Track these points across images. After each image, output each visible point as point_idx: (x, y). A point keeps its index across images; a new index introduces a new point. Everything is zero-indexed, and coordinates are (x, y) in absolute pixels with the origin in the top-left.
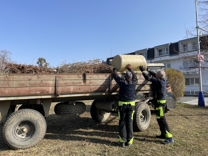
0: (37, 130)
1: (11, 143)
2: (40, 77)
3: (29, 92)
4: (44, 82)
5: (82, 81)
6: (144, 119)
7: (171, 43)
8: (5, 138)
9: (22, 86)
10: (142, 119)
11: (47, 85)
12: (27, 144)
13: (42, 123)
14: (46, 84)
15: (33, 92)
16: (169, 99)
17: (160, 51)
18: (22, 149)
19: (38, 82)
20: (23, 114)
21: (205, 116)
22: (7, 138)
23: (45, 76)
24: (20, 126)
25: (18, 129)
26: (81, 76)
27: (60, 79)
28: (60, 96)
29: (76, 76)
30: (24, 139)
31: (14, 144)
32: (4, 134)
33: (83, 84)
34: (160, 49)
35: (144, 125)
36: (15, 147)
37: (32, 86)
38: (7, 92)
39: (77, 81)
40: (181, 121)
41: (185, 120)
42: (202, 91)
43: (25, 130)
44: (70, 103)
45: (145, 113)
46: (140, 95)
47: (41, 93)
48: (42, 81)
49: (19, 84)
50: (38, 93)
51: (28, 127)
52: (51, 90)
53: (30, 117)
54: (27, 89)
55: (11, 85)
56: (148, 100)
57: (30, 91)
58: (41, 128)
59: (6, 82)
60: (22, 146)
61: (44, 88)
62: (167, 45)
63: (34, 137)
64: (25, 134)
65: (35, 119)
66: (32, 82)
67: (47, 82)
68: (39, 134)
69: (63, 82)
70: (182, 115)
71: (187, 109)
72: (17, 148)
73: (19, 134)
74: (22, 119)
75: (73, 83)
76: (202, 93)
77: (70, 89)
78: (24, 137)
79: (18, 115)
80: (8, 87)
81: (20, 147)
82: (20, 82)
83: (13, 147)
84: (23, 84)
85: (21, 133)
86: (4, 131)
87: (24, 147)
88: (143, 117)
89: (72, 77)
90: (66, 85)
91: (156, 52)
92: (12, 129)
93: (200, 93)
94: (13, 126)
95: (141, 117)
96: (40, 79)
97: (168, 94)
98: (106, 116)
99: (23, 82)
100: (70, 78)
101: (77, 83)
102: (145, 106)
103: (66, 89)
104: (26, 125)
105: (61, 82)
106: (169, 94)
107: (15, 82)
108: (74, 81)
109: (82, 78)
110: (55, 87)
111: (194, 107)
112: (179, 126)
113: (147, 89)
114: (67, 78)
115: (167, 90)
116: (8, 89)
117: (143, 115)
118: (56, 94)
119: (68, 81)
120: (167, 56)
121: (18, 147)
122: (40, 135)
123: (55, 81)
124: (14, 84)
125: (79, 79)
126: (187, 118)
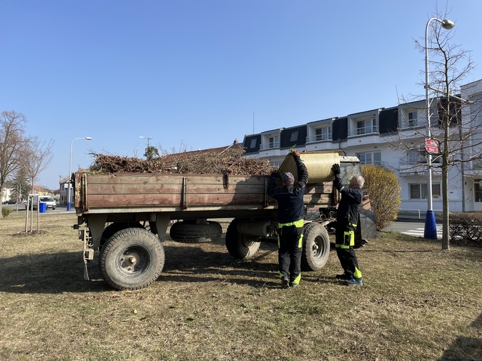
0: (153, 260)
1: (114, 279)
2: (159, 180)
3: (143, 202)
4: (166, 186)
5: (222, 186)
6: (319, 251)
7: (383, 109)
8: (105, 271)
9: (134, 192)
10: (315, 251)
11: (170, 192)
12: (138, 282)
13: (159, 250)
14: (169, 190)
15: (149, 201)
16: (366, 221)
17: (360, 124)
18: (129, 289)
19: (158, 187)
20: (133, 235)
21: (426, 253)
22: (108, 272)
23: (167, 177)
24: (125, 254)
25: (122, 259)
26: (221, 178)
27: (190, 182)
28: (188, 209)
29: (213, 178)
30: (132, 274)
31: (119, 281)
32: (104, 264)
33: (223, 191)
34: (360, 121)
35: (318, 261)
36: (119, 286)
37: (148, 192)
38: (112, 200)
39: (214, 187)
40: (384, 259)
41: (391, 258)
42: (432, 209)
43: (134, 260)
44: (198, 222)
45: (320, 241)
46: (313, 214)
47: (161, 203)
48: (162, 184)
49: (129, 189)
50: (156, 203)
51: (138, 256)
52: (175, 199)
53: (142, 240)
54: (141, 197)
55: (118, 191)
56: (327, 223)
57: (145, 199)
58: (159, 258)
59: (111, 186)
60: (130, 285)
61: (165, 196)
62: (374, 113)
63: (147, 271)
64: (132, 267)
65: (150, 244)
66: (148, 186)
67: (169, 187)
68: (155, 267)
69: (194, 188)
70: (387, 251)
71: (401, 242)
72: (122, 287)
73: (123, 266)
74: (131, 242)
75: (208, 189)
76: (431, 214)
77: (203, 198)
78: (131, 272)
79: (125, 237)
80: (113, 193)
81: (128, 286)
82: (131, 186)
83: (116, 285)
84: (135, 189)
85: (127, 266)
86: (105, 261)
87: (133, 286)
88: (317, 247)
89: (207, 180)
90: (198, 191)
91: (352, 127)
92: (115, 257)
93: (429, 213)
94: (117, 252)
95: (314, 248)
96: (159, 182)
97: (364, 214)
98: (254, 249)
99: (135, 186)
100: (204, 182)
101: (215, 189)
102: (320, 229)
103: (197, 198)
104: (135, 254)
105: (190, 187)
106: (366, 213)
107: (123, 186)
108: (210, 186)
109: (222, 182)
110: (182, 194)
111: (415, 240)
112: (377, 266)
113: (324, 202)
114: (200, 182)
115: (363, 205)
116: (113, 196)
117: (317, 244)
118: (182, 205)
119: (201, 186)
120: (374, 137)
121: (124, 286)
122: (157, 269)
123: (181, 186)
124: (122, 189)
125: (219, 183)
126: (395, 255)
